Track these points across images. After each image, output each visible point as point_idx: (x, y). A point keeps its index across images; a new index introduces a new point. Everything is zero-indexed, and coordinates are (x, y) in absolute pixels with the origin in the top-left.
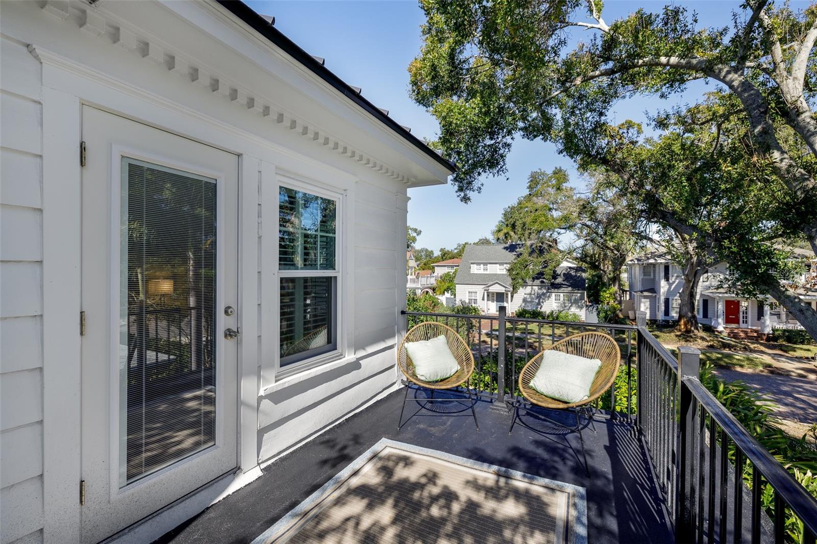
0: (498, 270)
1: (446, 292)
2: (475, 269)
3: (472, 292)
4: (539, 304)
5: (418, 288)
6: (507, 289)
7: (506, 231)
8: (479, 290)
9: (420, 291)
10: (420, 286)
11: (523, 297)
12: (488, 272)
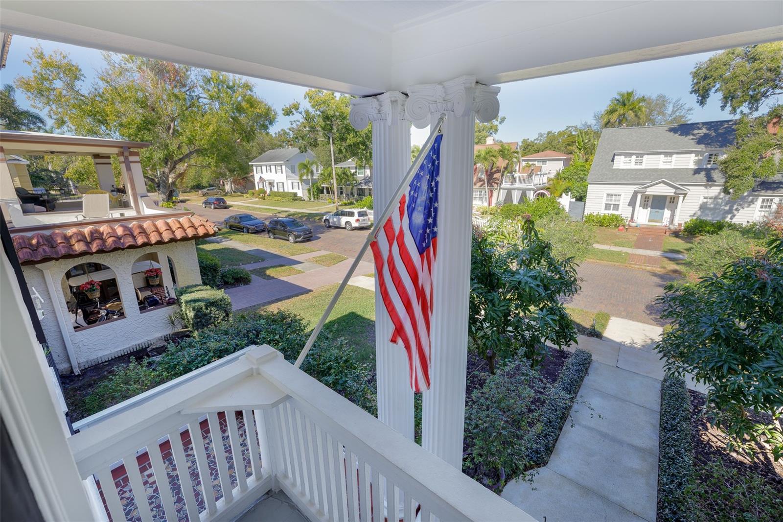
0: (661, 163)
1: (564, 194)
2: (621, 163)
3: (612, 195)
4: (730, 211)
5: (530, 190)
6: (678, 191)
7: (622, 112)
8: (625, 192)
9: (532, 192)
10: (532, 187)
11: (700, 202)
12: (643, 167)
